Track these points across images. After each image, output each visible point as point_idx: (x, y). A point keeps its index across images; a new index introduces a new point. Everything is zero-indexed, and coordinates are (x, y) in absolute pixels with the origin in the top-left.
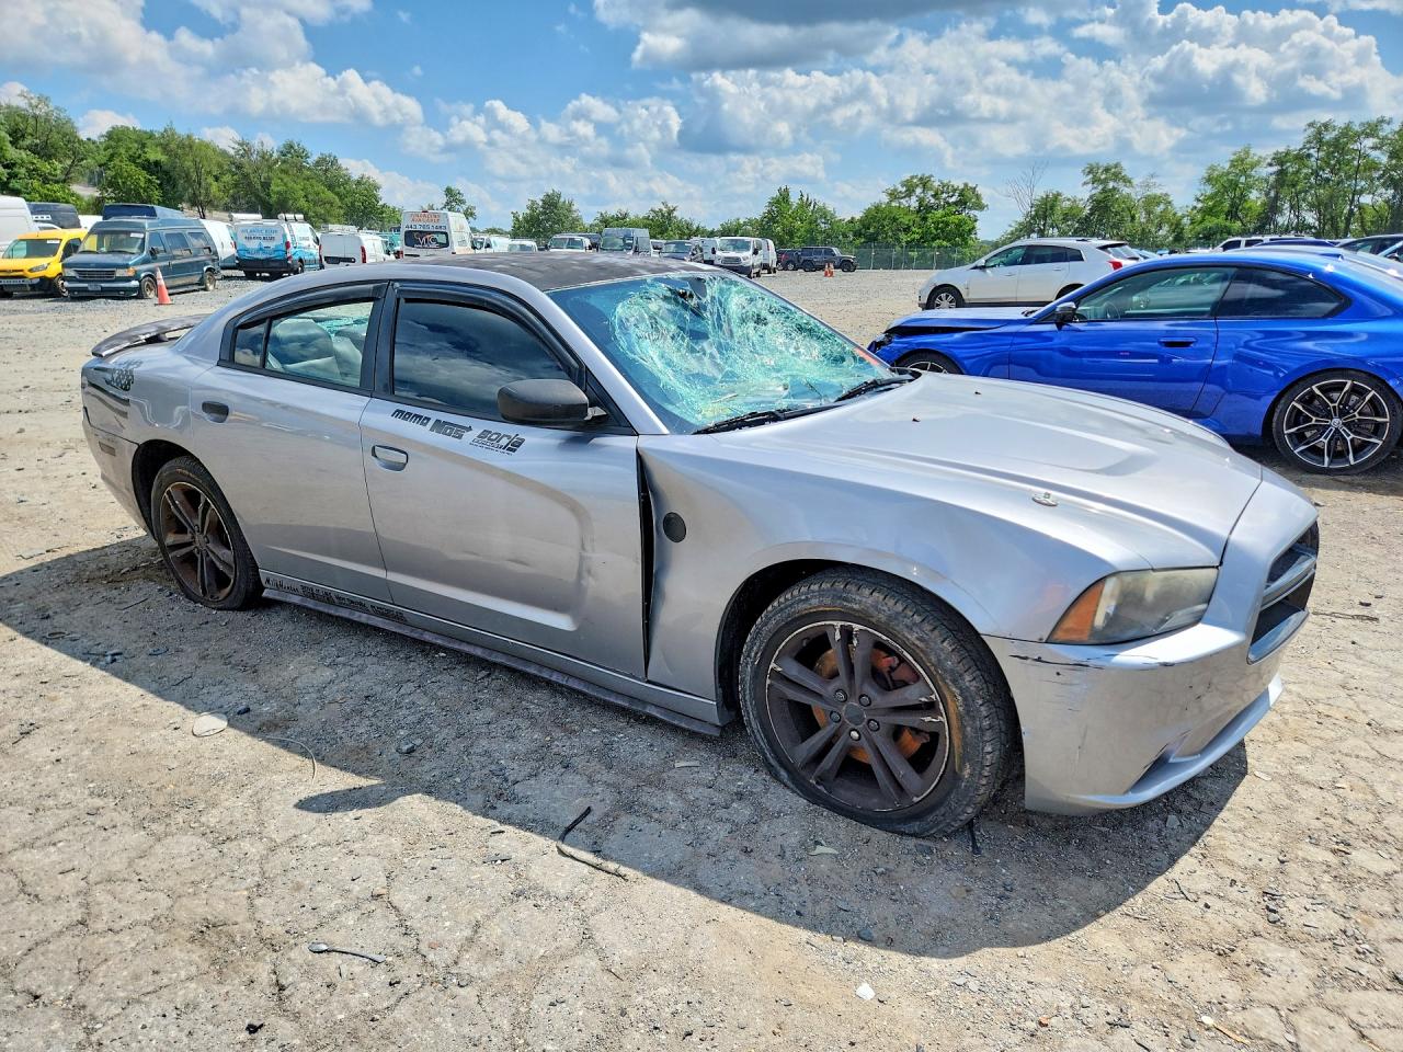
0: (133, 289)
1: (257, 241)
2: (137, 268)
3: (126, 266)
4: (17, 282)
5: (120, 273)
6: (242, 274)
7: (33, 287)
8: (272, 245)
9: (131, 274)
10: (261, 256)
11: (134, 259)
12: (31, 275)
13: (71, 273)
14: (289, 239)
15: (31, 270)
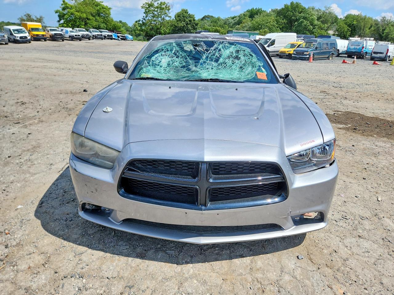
0: (307, 58)
1: (354, 46)
2: (310, 52)
3: (307, 51)
4: (284, 54)
5: (305, 53)
6: (347, 56)
7: (287, 56)
8: (358, 47)
9: (308, 54)
10: (354, 51)
11: (311, 50)
12: (287, 53)
13: (295, 53)
14: (364, 46)
15: (287, 51)
